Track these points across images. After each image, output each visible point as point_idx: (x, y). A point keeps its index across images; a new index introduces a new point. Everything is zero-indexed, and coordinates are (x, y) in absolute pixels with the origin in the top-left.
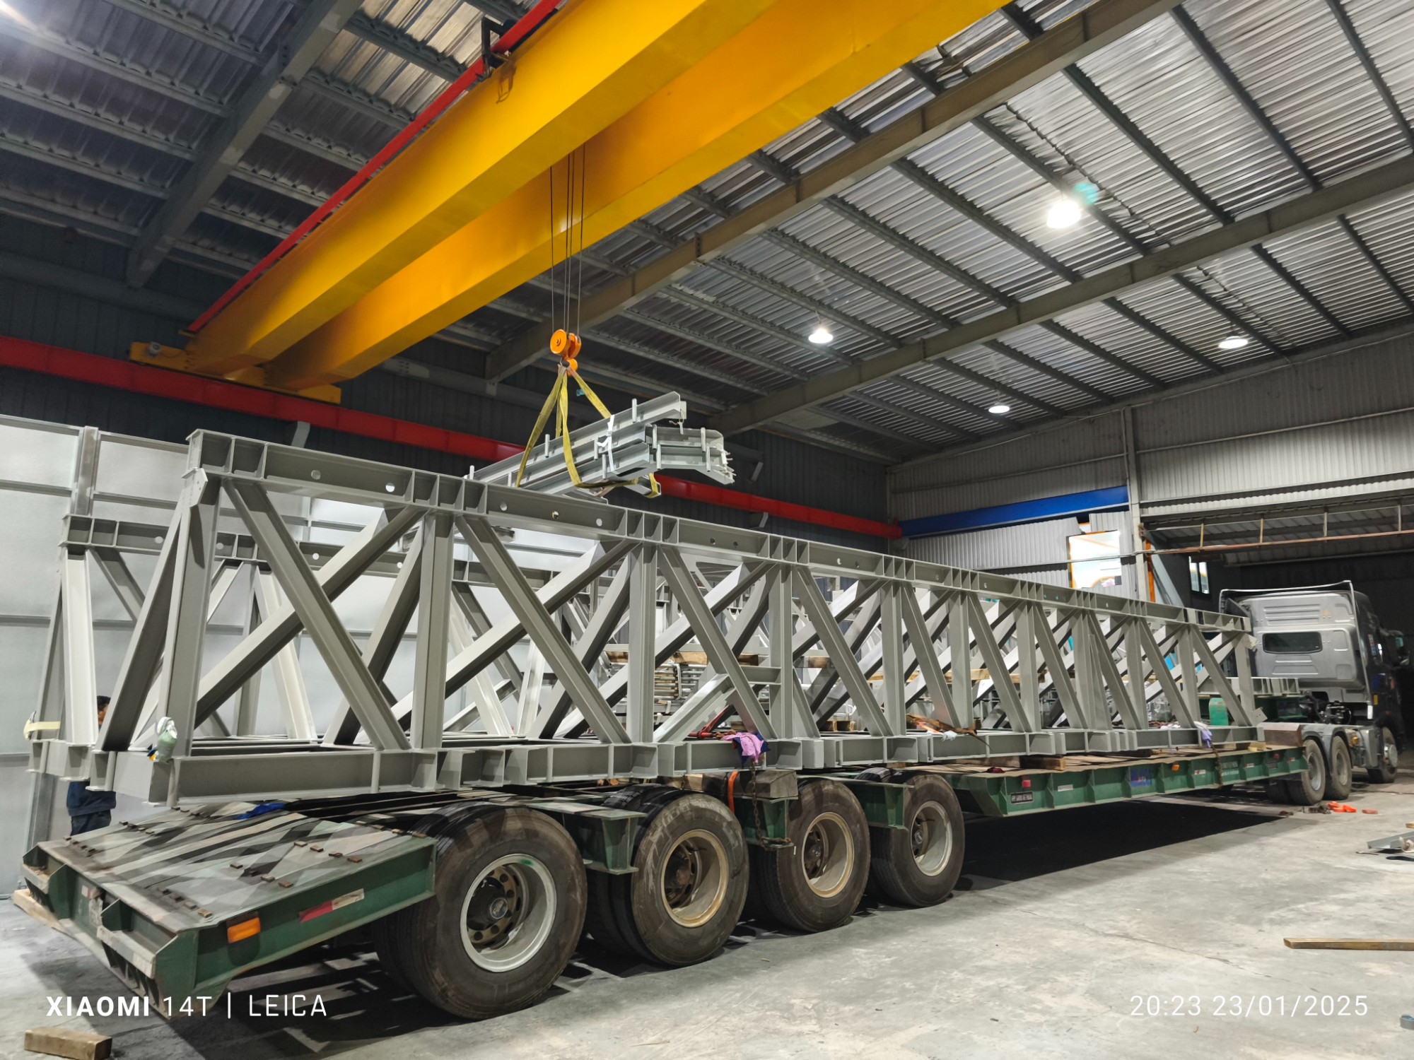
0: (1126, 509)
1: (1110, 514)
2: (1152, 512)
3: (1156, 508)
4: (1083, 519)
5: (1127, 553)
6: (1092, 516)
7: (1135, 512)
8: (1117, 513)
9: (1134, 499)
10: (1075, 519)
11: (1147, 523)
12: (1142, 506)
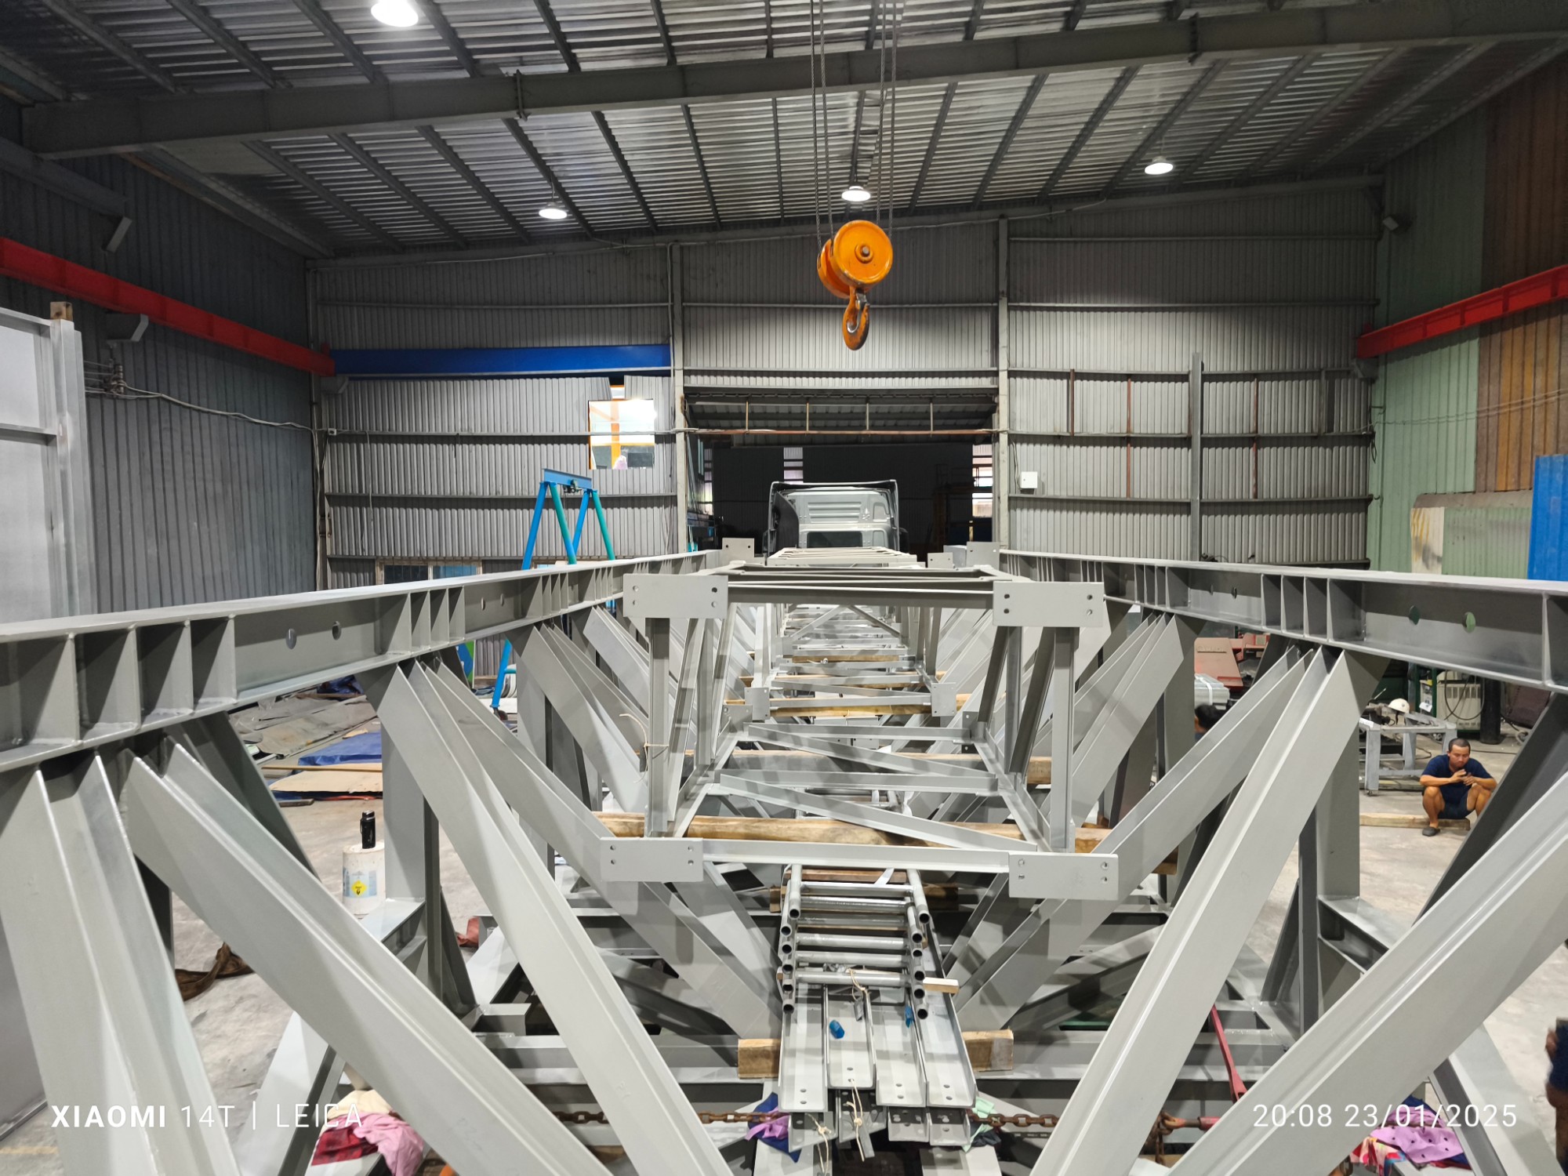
0: (667, 374)
1: (646, 378)
2: (696, 381)
3: (700, 377)
4: (617, 380)
5: (662, 430)
6: (627, 378)
7: (678, 382)
8: (653, 379)
9: (677, 364)
10: (607, 379)
11: (690, 394)
12: (687, 373)
